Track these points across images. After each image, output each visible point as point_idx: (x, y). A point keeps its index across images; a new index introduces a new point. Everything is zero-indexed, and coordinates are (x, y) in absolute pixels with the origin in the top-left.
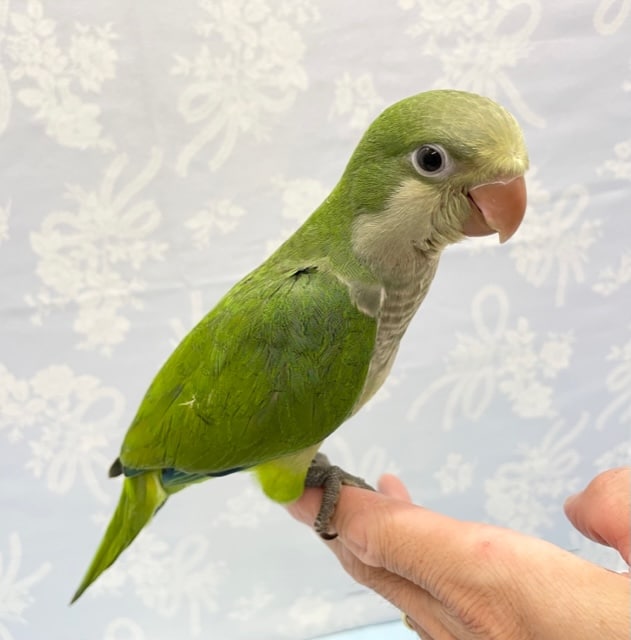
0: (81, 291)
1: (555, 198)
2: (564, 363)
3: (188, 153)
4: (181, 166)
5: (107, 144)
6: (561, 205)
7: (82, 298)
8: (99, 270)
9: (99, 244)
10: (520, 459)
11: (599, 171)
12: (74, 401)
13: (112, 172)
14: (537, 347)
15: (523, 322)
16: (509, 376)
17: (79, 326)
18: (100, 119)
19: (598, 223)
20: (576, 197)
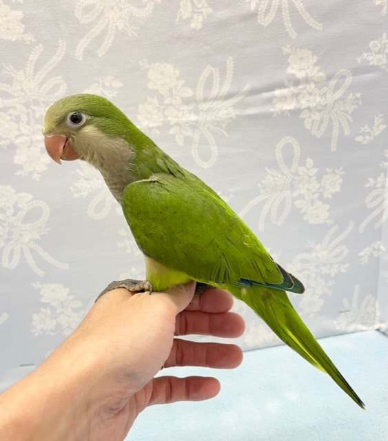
0: (17, 137)
1: (329, 78)
2: (338, 189)
3: (83, 44)
4: (79, 53)
5: (29, 38)
6: (333, 82)
7: (18, 141)
8: (28, 123)
9: (27, 105)
10: (309, 251)
11: (359, 60)
12: (17, 209)
13: (34, 57)
14: (319, 178)
15: (310, 161)
16: (301, 197)
17: (16, 160)
18: (23, 21)
19: (358, 95)
20: (344, 77)
